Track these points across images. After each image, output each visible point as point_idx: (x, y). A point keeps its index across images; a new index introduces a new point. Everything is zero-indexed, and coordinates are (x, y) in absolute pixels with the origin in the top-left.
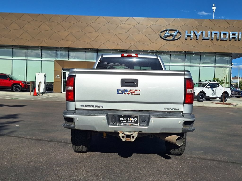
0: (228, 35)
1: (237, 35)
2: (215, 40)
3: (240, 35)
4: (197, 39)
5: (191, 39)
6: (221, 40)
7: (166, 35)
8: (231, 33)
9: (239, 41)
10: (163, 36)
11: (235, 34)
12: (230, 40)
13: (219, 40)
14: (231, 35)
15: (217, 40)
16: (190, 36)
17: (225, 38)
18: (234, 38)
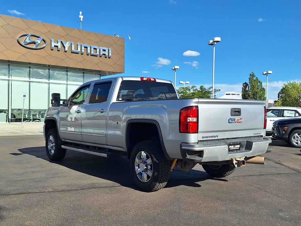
0: (98, 50)
1: (107, 51)
2: (85, 54)
3: (110, 51)
4: (66, 52)
5: (59, 51)
6: (91, 55)
7: (26, 42)
8: (102, 48)
9: (109, 58)
10: (22, 43)
11: (104, 50)
12: (100, 57)
13: (90, 55)
14: (101, 50)
15: (88, 55)
16: (57, 46)
17: (95, 54)
18: (105, 54)
